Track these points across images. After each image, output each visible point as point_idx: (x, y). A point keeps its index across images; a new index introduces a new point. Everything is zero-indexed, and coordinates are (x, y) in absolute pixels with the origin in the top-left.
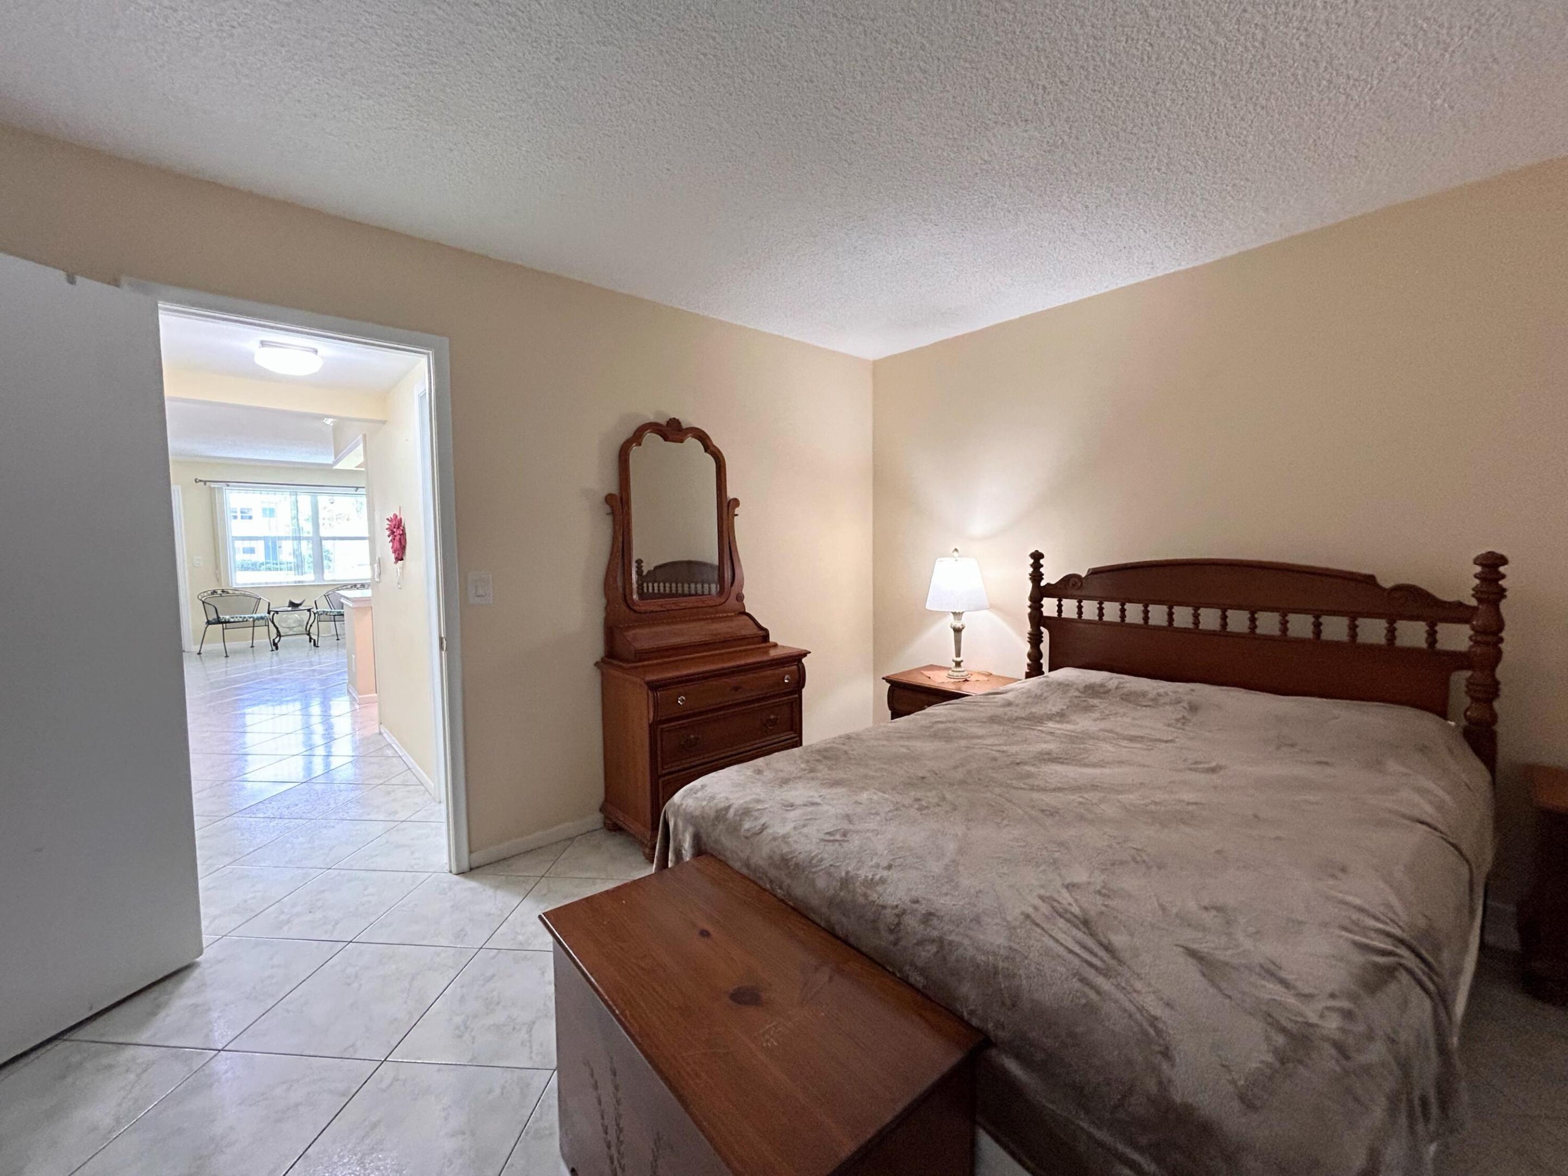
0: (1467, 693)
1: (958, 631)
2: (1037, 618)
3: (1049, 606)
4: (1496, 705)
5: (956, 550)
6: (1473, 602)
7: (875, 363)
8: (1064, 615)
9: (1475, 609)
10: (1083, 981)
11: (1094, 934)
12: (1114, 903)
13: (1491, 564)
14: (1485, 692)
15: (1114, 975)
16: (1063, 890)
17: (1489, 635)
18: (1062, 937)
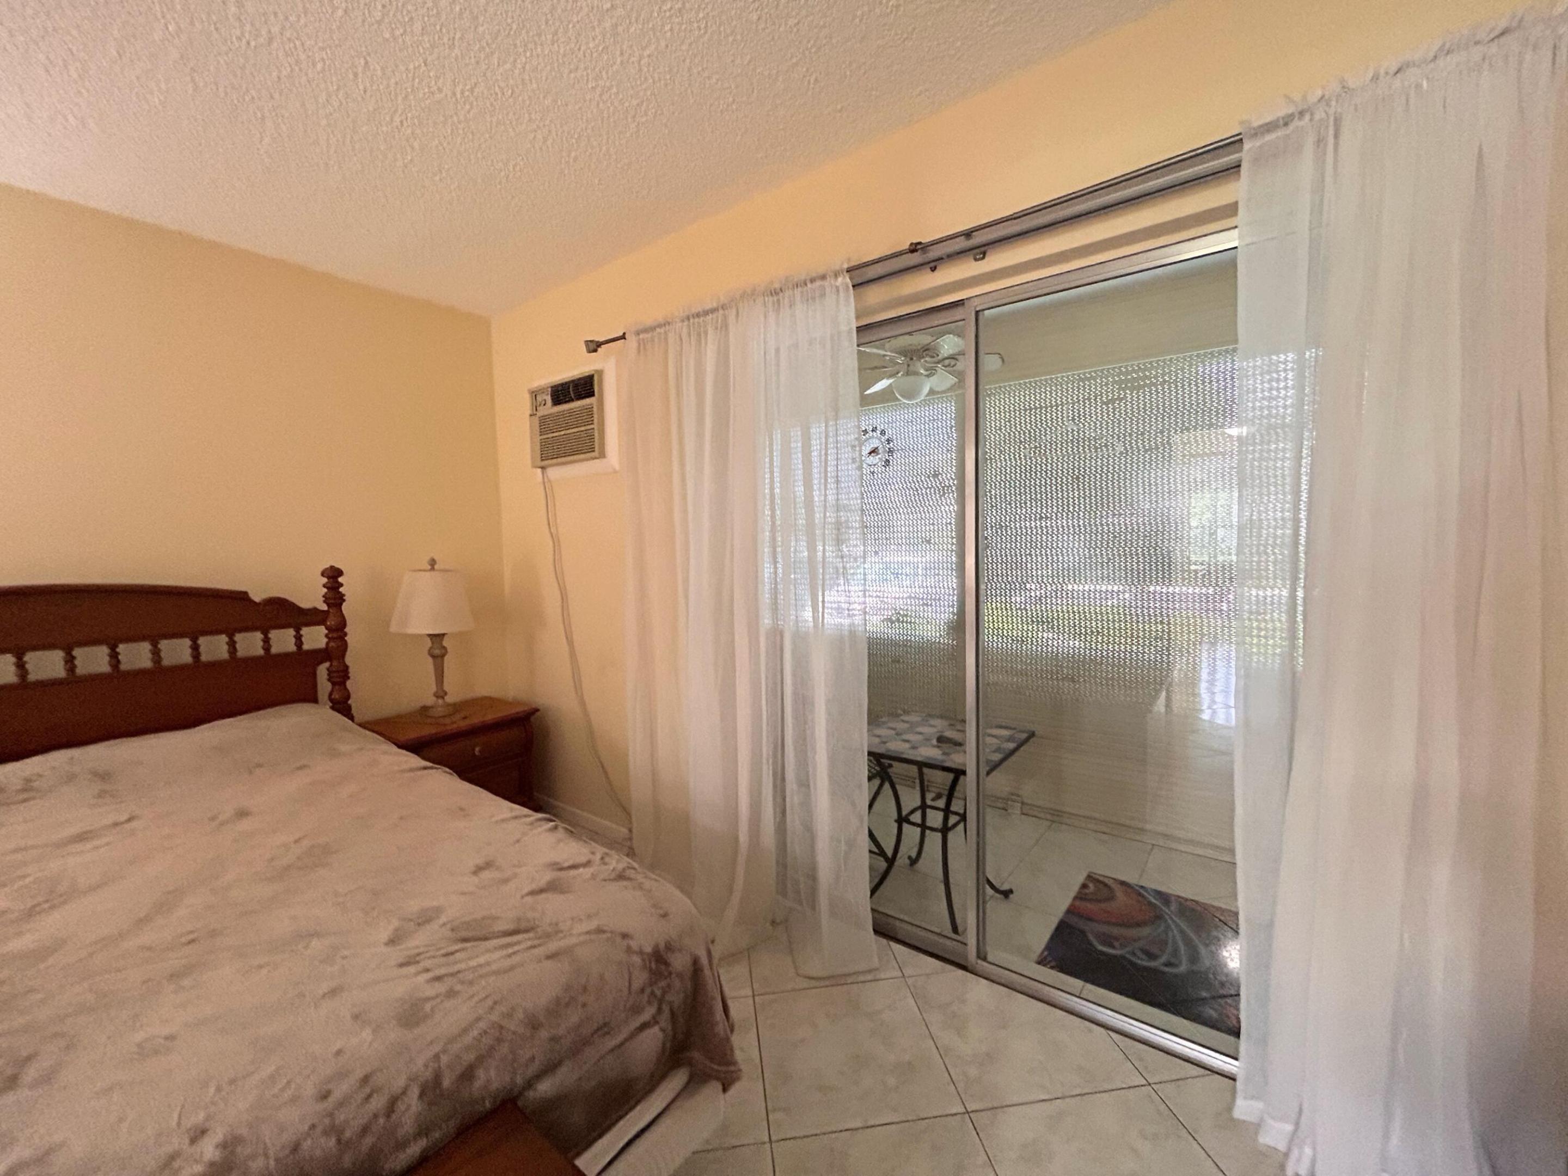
0: (328, 680)
4: (349, 684)
6: (325, 607)
9: (326, 612)
10: (548, 957)
11: (486, 939)
12: (443, 919)
13: (333, 575)
14: (340, 676)
15: (548, 936)
16: (398, 948)
17: (338, 632)
18: (482, 960)
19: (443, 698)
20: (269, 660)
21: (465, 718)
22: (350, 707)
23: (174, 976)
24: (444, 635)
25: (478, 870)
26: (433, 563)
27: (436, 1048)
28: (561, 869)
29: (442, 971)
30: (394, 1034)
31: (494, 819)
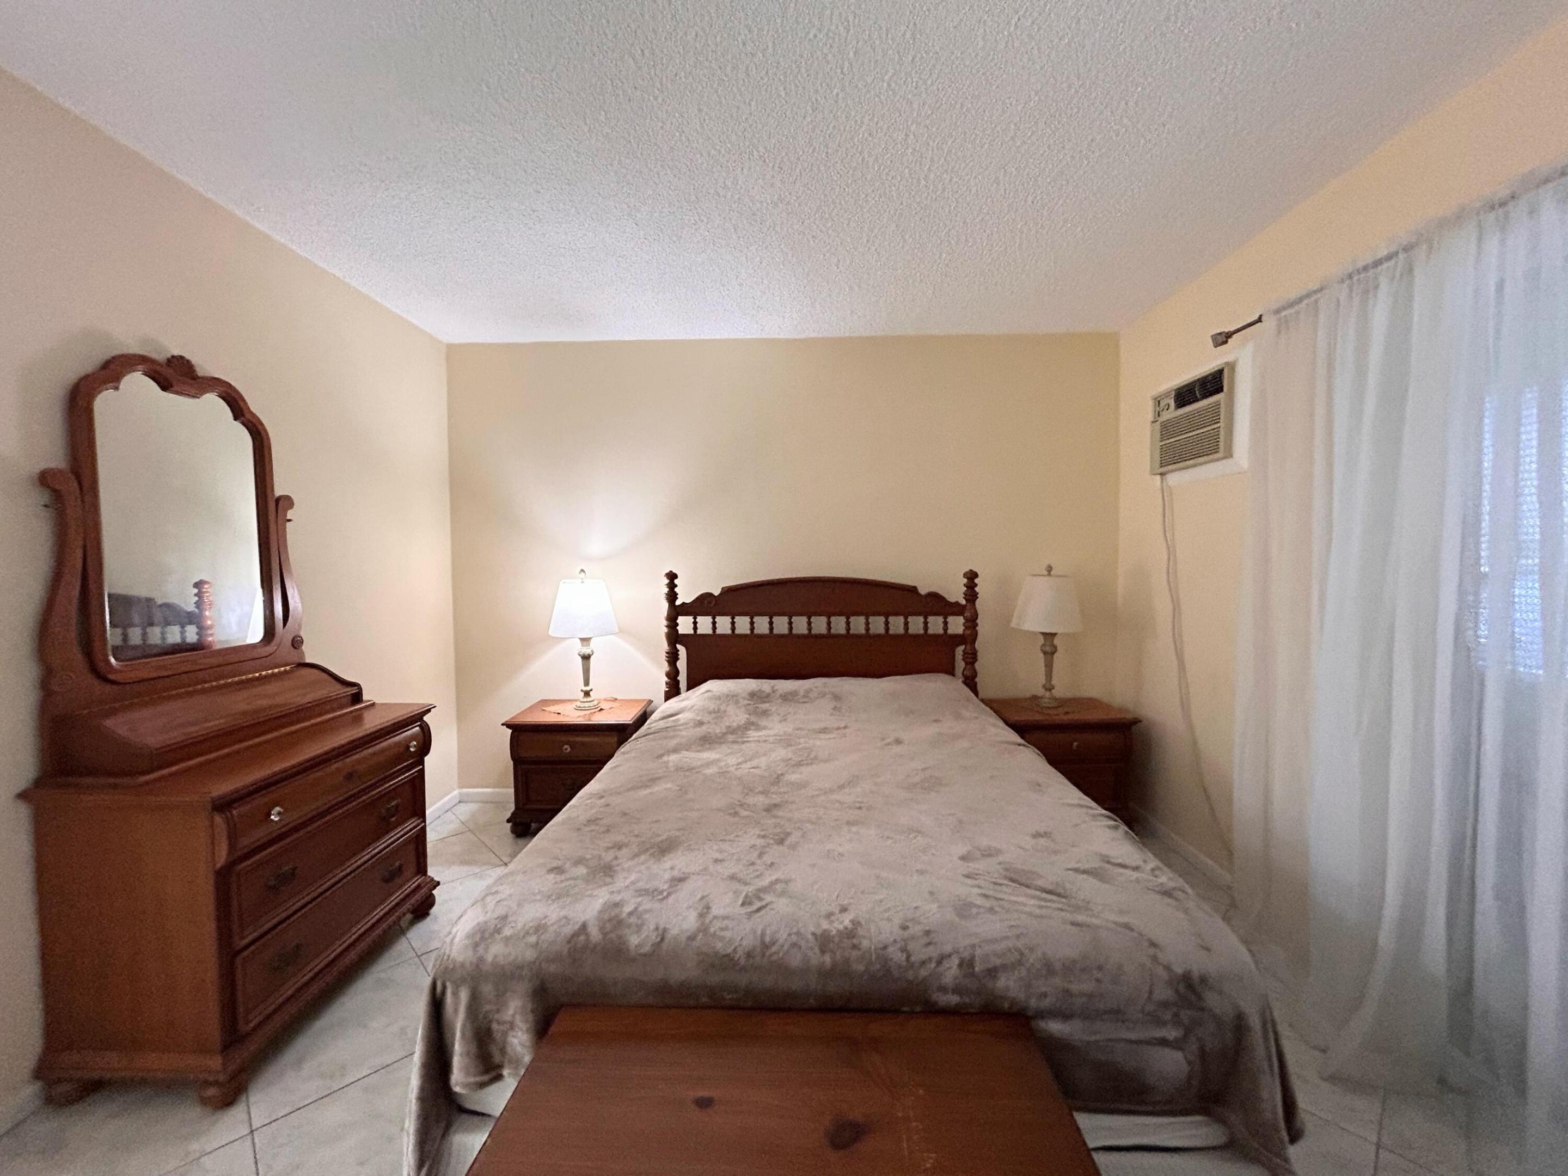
0: (963, 659)
1: (586, 658)
2: (674, 637)
3: (685, 625)
4: (977, 665)
5: (582, 570)
6: (964, 602)
7: (450, 347)
8: (699, 632)
9: (964, 607)
10: (1073, 924)
11: (1028, 887)
12: (1001, 858)
13: (972, 576)
14: (971, 657)
15: (1077, 909)
16: (966, 864)
17: (972, 623)
18: (1021, 899)
19: (1050, 690)
20: (926, 638)
21: (1067, 713)
22: (976, 684)
23: (848, 823)
24: (1055, 634)
25: (1037, 835)
26: (1050, 569)
27: (976, 941)
28: (1108, 862)
29: (991, 893)
30: (950, 915)
31: (1061, 801)
